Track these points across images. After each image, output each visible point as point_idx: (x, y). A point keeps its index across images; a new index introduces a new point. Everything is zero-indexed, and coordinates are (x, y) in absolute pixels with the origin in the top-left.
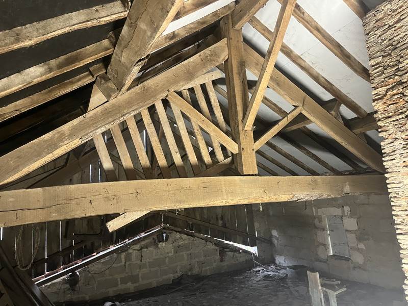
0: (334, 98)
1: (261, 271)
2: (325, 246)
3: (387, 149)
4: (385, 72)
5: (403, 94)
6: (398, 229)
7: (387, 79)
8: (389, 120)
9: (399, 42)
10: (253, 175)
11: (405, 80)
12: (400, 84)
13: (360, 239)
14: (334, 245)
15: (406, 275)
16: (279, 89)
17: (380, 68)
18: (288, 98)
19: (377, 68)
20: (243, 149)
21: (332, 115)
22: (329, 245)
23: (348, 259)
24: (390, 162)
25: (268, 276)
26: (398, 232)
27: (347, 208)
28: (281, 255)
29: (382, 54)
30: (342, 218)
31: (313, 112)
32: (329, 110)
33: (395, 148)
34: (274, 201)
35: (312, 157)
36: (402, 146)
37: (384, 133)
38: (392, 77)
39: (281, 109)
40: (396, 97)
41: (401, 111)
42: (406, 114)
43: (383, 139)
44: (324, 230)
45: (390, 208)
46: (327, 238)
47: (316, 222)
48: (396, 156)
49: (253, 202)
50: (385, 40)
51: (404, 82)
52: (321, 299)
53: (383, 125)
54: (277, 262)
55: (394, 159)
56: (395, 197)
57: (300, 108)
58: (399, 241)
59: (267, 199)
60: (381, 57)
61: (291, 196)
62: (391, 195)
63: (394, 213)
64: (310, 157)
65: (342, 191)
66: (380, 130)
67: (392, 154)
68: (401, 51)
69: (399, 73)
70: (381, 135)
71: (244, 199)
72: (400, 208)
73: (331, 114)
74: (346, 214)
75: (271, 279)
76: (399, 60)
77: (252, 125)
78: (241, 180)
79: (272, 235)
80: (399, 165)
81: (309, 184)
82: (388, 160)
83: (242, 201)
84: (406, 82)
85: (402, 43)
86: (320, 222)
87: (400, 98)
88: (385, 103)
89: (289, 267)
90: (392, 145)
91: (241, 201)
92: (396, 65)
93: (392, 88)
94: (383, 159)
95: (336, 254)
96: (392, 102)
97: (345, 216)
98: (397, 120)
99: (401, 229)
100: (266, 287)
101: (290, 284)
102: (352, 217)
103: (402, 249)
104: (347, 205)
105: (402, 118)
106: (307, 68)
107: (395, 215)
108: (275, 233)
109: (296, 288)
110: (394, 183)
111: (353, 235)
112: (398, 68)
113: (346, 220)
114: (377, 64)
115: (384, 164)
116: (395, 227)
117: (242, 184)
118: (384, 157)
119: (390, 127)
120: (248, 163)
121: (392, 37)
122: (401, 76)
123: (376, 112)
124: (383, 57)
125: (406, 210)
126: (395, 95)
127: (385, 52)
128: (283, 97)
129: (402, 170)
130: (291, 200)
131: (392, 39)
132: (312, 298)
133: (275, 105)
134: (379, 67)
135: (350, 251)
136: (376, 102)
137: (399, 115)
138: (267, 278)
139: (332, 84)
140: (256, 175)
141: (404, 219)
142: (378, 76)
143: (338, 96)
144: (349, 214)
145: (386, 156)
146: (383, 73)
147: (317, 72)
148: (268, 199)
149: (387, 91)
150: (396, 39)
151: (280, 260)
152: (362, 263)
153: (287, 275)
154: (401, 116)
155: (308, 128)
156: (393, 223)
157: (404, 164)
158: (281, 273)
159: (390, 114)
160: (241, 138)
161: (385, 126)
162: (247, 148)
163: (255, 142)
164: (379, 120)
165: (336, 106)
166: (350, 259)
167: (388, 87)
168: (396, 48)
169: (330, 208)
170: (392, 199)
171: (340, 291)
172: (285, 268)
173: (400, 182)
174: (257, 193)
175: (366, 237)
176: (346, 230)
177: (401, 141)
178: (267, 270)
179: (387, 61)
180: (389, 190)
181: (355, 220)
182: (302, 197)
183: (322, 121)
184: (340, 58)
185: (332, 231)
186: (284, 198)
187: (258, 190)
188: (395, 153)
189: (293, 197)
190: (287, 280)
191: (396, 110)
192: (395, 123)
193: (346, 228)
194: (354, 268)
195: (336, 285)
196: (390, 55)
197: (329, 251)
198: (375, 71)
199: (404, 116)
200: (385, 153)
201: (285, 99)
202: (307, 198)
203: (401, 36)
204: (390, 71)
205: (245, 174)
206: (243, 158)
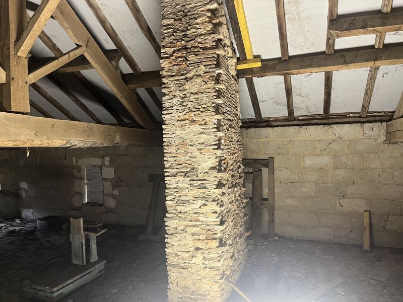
0: (116, 48)
1: (3, 227)
2: (81, 195)
3: (167, 104)
4: (175, 34)
5: (186, 58)
6: (166, 172)
7: (175, 41)
8: (172, 79)
9: (189, 11)
10: (23, 113)
11: (190, 47)
12: (185, 49)
13: (114, 186)
14: (90, 193)
15: (168, 210)
16: (63, 19)
17: (171, 30)
18: (71, 34)
19: (168, 29)
20: (13, 79)
21: (112, 65)
22: (85, 194)
23: (102, 205)
24: (168, 115)
25: (14, 231)
26: (166, 174)
27: (107, 159)
28: (28, 208)
29: (174, 17)
30: (101, 168)
31: (95, 57)
32: (110, 59)
33: (173, 104)
34: (45, 145)
35: (80, 106)
36: (179, 103)
37: (167, 89)
38: (180, 40)
39: (55, 45)
40: (180, 59)
41: (182, 72)
42: (186, 76)
43: (164, 95)
44: (82, 180)
45: (162, 155)
46: (84, 186)
47: (75, 172)
48: (173, 111)
49: (20, 145)
50: (179, 5)
51: (188, 48)
52: (82, 243)
53: (166, 82)
54: (24, 216)
55: (171, 113)
56: (168, 145)
57: (84, 48)
58: (166, 182)
59: (37, 143)
60: (173, 20)
61: (65, 142)
62: (165, 144)
63: (165, 159)
64: (78, 105)
65: (114, 140)
66: (163, 86)
67: (170, 109)
68: (190, 19)
69: (186, 39)
70: (163, 91)
71: (9, 141)
72: (171, 155)
73: (111, 63)
74: (106, 164)
75: (16, 235)
76: (187, 27)
77: (27, 52)
78: (6, 117)
79: (20, 187)
80: (174, 118)
81: (85, 131)
82: (166, 114)
83: (6, 143)
84: (190, 48)
85: (192, 13)
86: (78, 172)
87: (184, 61)
88: (171, 62)
89: (39, 219)
90: (171, 101)
91: (4, 143)
92: (184, 31)
93: (178, 51)
94: (163, 112)
95: (91, 202)
96: (176, 63)
97: (105, 166)
98: (178, 80)
99: (169, 172)
100: (10, 243)
101: (40, 236)
102: (110, 167)
103: (167, 188)
104: (108, 156)
105: (182, 79)
106: (95, 6)
107: (165, 161)
108: (24, 185)
109: (47, 239)
110: (168, 134)
111: (109, 183)
112: (186, 34)
113: (104, 170)
114: (169, 25)
115: (163, 116)
116: (165, 170)
117: (7, 122)
118: (163, 111)
119: (172, 85)
120: (18, 97)
121: (185, 4)
122: (186, 42)
123: (163, 69)
124: (175, 20)
125: (175, 156)
126: (179, 57)
127: (177, 16)
128: (66, 31)
129: (176, 123)
130: (65, 146)
131: (184, 6)
132: (73, 243)
133: (48, 38)
134: (171, 28)
135: (105, 197)
136: (163, 60)
137: (180, 76)
138: (12, 233)
139: (116, 34)
140: (27, 114)
141: (172, 164)
142: (169, 36)
143: (120, 48)
144: (108, 164)
145: (165, 110)
146: (173, 35)
147: (104, 15)
148: (39, 142)
149: (174, 52)
150: (188, 7)
151: (28, 213)
152: (114, 207)
153: (36, 227)
154: (181, 77)
155: (83, 74)
156: (163, 167)
157: (179, 119)
158: (29, 226)
159: (174, 74)
160: (11, 64)
161: (167, 83)
162: (18, 79)
163: (29, 74)
164: (164, 77)
165: (117, 58)
166: (103, 204)
167: (175, 49)
168: (187, 15)
169: (91, 159)
170: (165, 147)
171: (101, 233)
172: (32, 221)
173: (173, 133)
174: (27, 134)
175: (121, 184)
176: (103, 179)
177: (179, 99)
178: (11, 225)
179: (178, 25)
180: (164, 140)
181: (114, 169)
182: (76, 143)
183: (103, 68)
184: (130, 9)
185: (90, 180)
186: (57, 143)
187: (28, 132)
188: (173, 108)
189: (67, 143)
190: (36, 233)
191: (179, 71)
192: (176, 82)
193: (104, 176)
194: (107, 212)
195: (99, 227)
196: (180, 20)
197: (85, 199)
198: (166, 31)
199: (184, 77)
200: (165, 107)
201: (68, 33)
202: (81, 145)
203: (192, 6)
204: (179, 35)
205: (12, 110)
206: (12, 90)
